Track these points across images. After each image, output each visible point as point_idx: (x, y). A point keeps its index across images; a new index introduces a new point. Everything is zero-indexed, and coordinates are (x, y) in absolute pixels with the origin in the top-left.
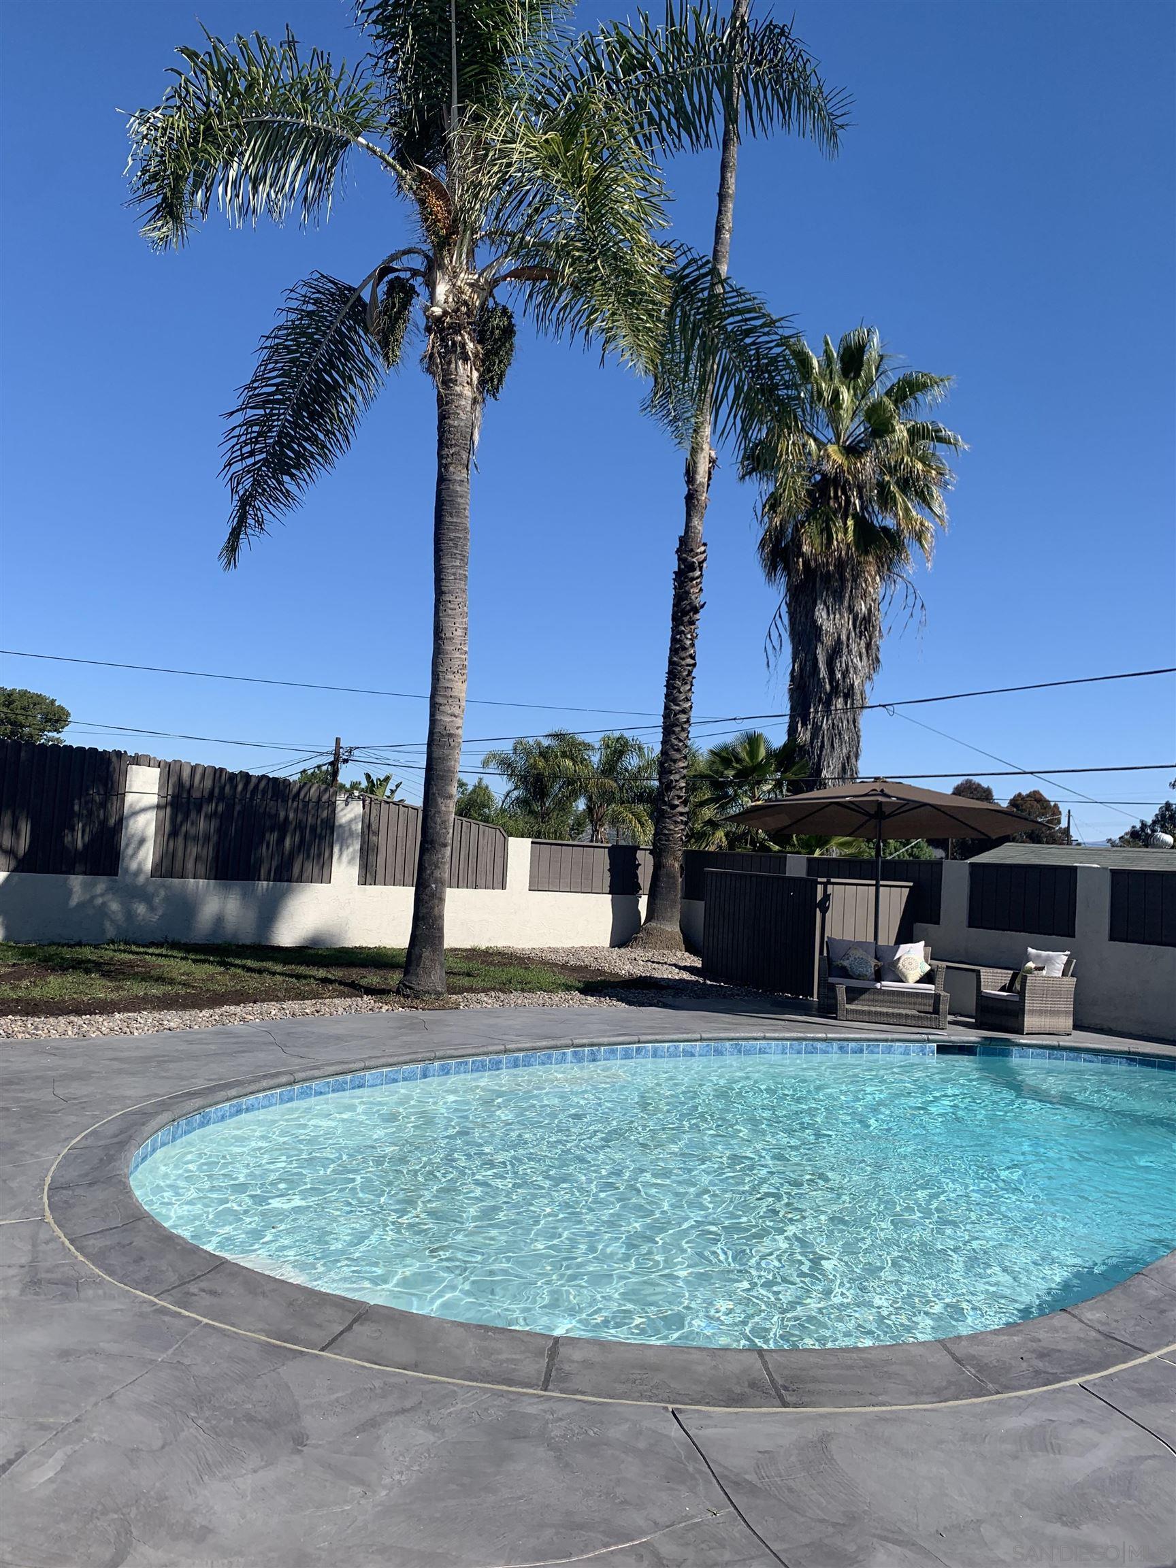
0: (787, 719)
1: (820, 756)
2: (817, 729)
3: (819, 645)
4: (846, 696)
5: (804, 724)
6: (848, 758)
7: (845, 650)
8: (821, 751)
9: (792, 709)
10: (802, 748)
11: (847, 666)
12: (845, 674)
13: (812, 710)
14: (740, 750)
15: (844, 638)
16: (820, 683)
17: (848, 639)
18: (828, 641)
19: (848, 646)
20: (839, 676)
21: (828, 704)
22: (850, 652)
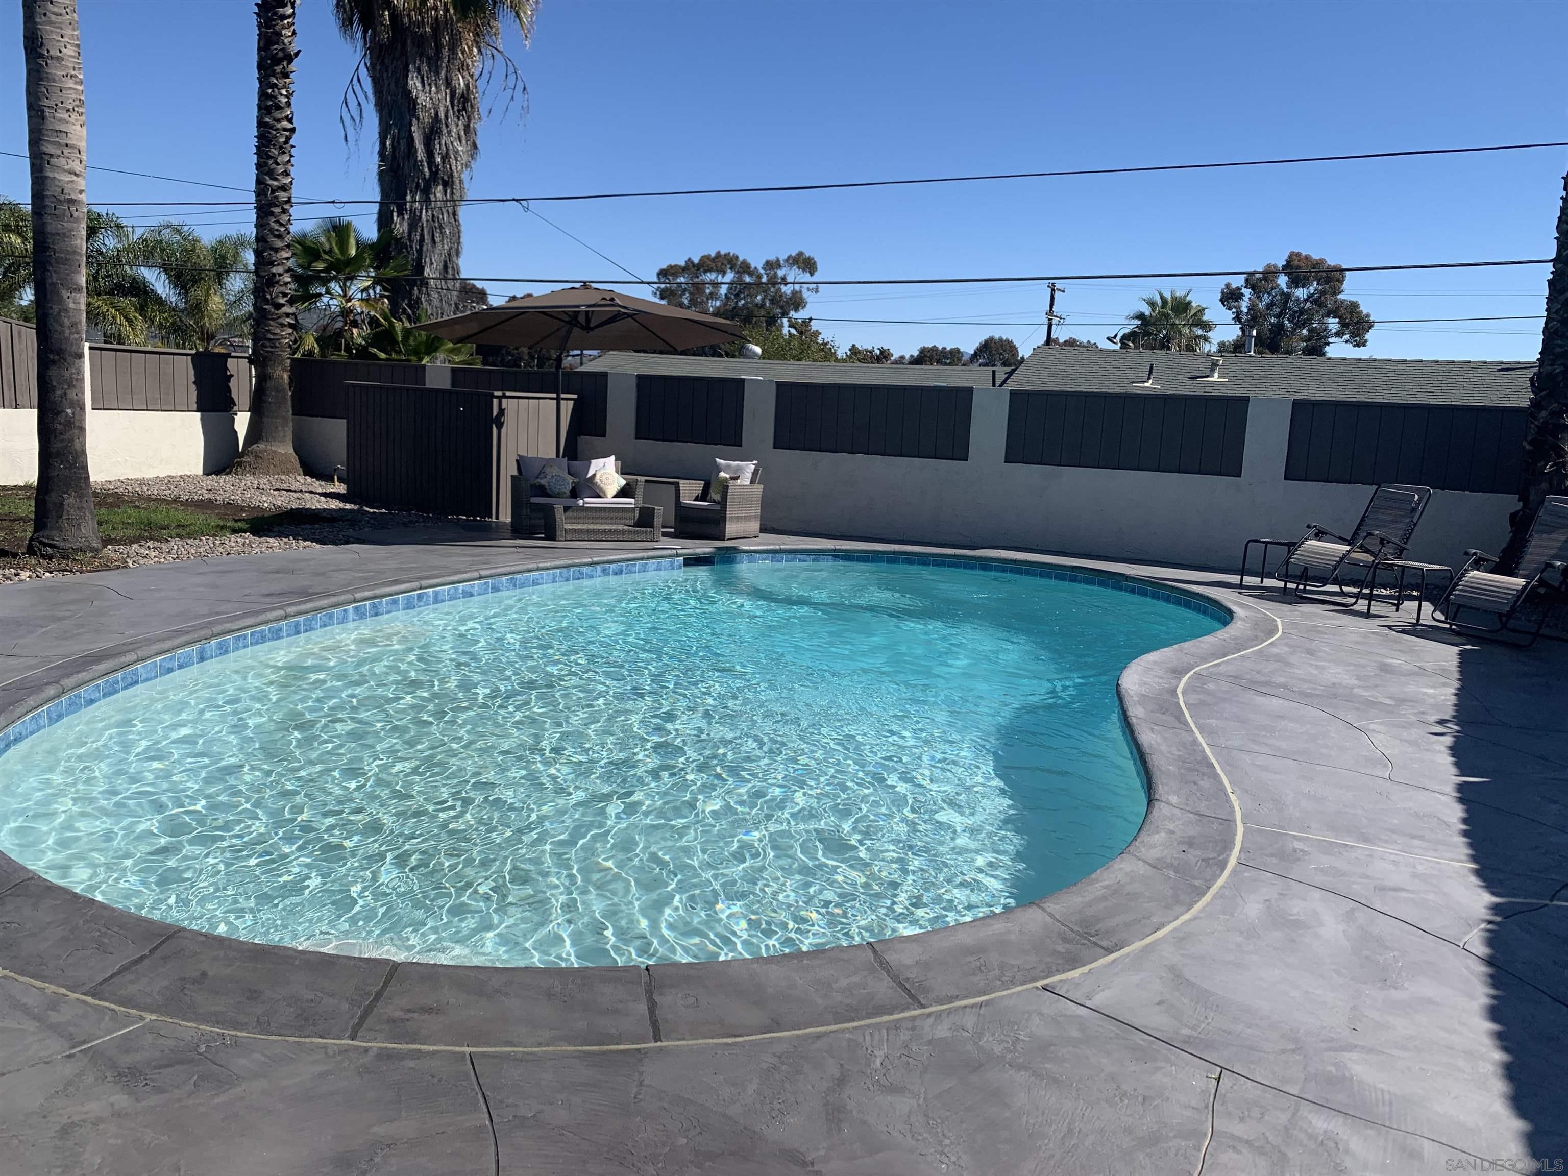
0: (376, 208)
1: (420, 251)
2: (415, 222)
3: (414, 121)
4: (446, 184)
5: (400, 214)
6: (449, 255)
7: (445, 131)
8: (421, 246)
9: (384, 193)
10: (398, 241)
11: (447, 149)
12: (446, 157)
13: (408, 198)
14: (323, 239)
15: (442, 115)
16: (417, 166)
17: (446, 117)
18: (425, 117)
19: (447, 126)
20: (439, 160)
21: (426, 192)
22: (449, 132)
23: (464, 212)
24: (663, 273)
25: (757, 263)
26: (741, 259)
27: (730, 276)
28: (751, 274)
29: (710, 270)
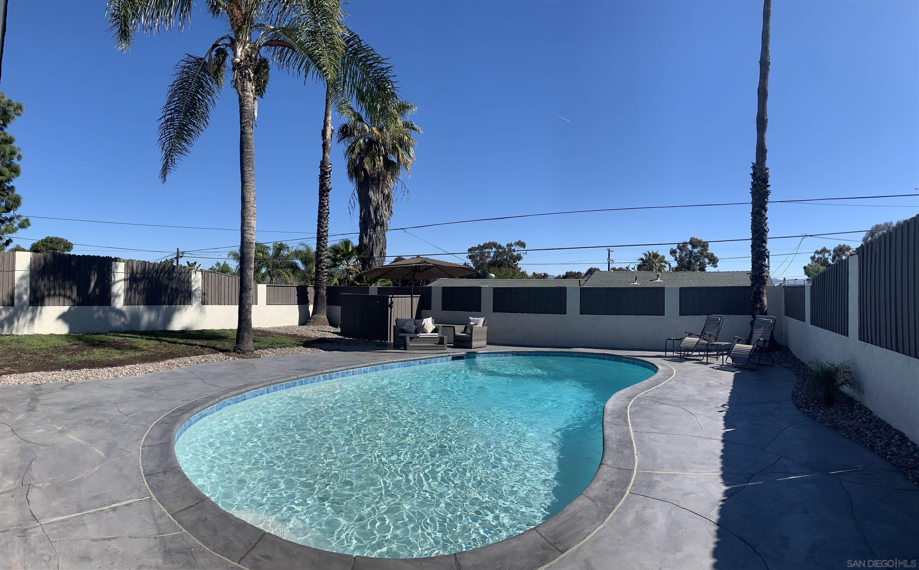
0: (359, 235)
1: (372, 248)
2: (371, 239)
3: (371, 206)
4: (381, 225)
5: (366, 236)
6: (382, 249)
7: (381, 208)
8: (373, 247)
9: (361, 230)
10: (365, 245)
11: (382, 214)
12: (381, 216)
13: (369, 231)
14: (341, 246)
15: (380, 203)
16: (371, 220)
17: (381, 203)
18: (374, 204)
19: (382, 206)
20: (378, 217)
21: (375, 229)
22: (382, 208)
23: (387, 234)
24: (470, 250)
25: (504, 245)
26: (498, 244)
27: (494, 250)
28: (502, 249)
29: (487, 248)
